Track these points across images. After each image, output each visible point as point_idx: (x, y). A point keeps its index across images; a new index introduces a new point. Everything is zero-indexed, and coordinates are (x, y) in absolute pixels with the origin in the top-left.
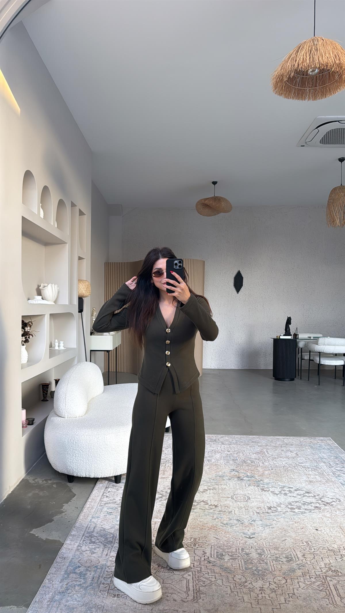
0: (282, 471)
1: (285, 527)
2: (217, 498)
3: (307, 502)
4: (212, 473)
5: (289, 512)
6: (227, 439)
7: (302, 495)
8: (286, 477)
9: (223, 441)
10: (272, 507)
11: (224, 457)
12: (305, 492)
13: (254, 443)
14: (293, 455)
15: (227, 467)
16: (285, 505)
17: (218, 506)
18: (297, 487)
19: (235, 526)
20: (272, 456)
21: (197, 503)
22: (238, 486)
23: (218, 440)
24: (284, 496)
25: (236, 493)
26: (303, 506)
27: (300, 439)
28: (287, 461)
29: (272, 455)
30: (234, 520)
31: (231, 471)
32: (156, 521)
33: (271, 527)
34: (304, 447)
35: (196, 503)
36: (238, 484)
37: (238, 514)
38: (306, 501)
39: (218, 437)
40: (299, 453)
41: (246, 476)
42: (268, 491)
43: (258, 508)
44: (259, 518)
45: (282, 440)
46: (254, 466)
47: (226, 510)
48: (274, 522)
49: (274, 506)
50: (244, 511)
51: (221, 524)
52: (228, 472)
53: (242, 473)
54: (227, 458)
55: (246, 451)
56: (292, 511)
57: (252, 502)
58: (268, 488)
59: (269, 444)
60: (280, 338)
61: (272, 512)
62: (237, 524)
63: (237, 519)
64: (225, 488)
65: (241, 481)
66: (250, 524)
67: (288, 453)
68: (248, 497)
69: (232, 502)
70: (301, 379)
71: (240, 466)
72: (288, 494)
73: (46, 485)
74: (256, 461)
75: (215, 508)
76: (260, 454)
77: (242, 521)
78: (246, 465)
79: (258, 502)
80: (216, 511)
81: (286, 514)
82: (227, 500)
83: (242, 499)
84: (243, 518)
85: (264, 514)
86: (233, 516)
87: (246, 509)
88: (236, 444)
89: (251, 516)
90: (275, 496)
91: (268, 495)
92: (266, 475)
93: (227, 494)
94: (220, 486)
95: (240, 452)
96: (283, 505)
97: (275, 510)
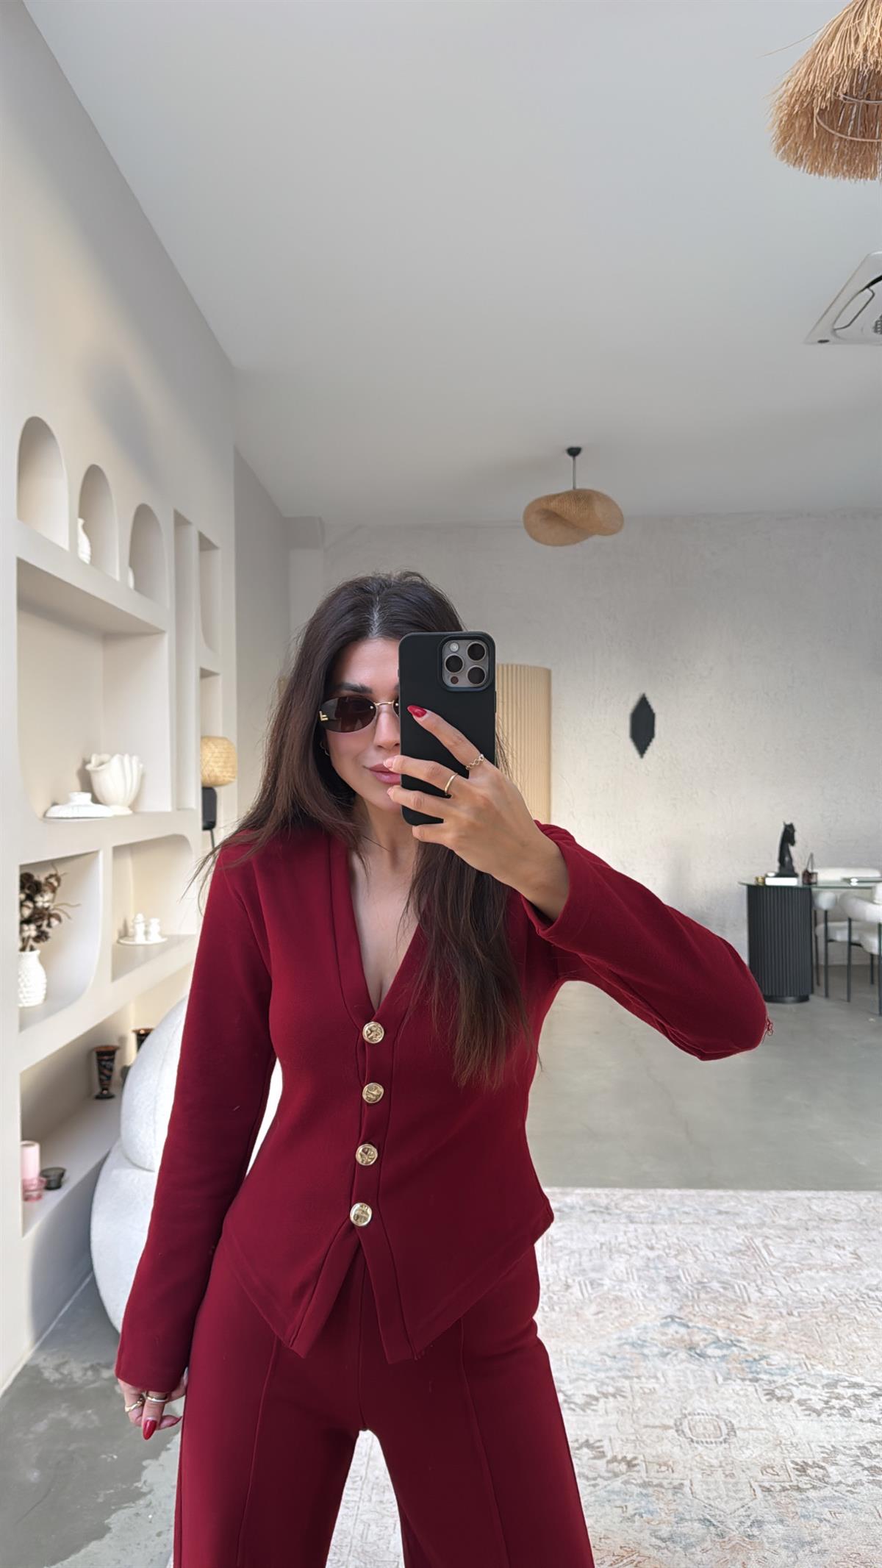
0: (820, 1319)
1: (864, 1549)
2: (632, 1431)
4: (609, 1333)
5: (866, 1484)
6: (642, 1202)
8: (834, 1342)
9: (632, 1209)
10: (811, 1463)
11: (638, 1270)
13: (723, 1216)
14: (844, 1258)
15: (653, 1308)
16: (848, 1455)
17: (638, 1464)
18: (875, 1381)
19: (699, 1549)
20: (783, 1265)
22: (692, 1381)
24: (841, 1418)
25: (689, 1409)
27: (857, 1200)
28: (831, 1282)
29: (783, 1261)
30: (691, 1520)
31: (664, 1321)
33: (815, 1549)
34: (873, 1229)
36: (693, 1371)
37: (702, 1497)
39: (614, 1195)
40: (862, 1249)
41: (714, 1343)
42: (789, 1399)
43: (764, 1470)
44: (774, 1511)
46: (733, 1301)
47: (664, 1478)
48: (825, 1529)
49: (816, 1460)
50: (721, 1483)
52: (657, 1326)
53: (699, 1328)
54: (648, 1271)
55: (704, 1244)
56: (874, 1480)
57: (742, 1446)
58: (788, 1387)
59: (767, 1220)
60: (764, 882)
61: (811, 1484)
62: (704, 1540)
63: (703, 1515)
64: (653, 1390)
65: (699, 1360)
66: (746, 1539)
67: (829, 1251)
68: (729, 1425)
69: (681, 1446)
70: (827, 995)
71: (690, 1303)
72: (851, 1409)
73: (92, 1386)
74: (737, 1283)
75: (627, 1472)
76: (746, 1257)
77: (719, 1524)
78: (708, 1296)
79: (761, 1444)
80: (632, 1483)
81: (859, 1493)
82: (662, 1439)
83: (711, 1432)
84: (722, 1513)
85: (788, 1495)
86: (689, 1505)
87: (728, 1473)
88: (669, 1219)
89: (747, 1504)
90: (812, 1420)
91: (789, 1417)
92: (773, 1335)
93: (661, 1412)
94: (637, 1384)
95: (685, 1249)
96: (843, 1457)
97: (821, 1477)
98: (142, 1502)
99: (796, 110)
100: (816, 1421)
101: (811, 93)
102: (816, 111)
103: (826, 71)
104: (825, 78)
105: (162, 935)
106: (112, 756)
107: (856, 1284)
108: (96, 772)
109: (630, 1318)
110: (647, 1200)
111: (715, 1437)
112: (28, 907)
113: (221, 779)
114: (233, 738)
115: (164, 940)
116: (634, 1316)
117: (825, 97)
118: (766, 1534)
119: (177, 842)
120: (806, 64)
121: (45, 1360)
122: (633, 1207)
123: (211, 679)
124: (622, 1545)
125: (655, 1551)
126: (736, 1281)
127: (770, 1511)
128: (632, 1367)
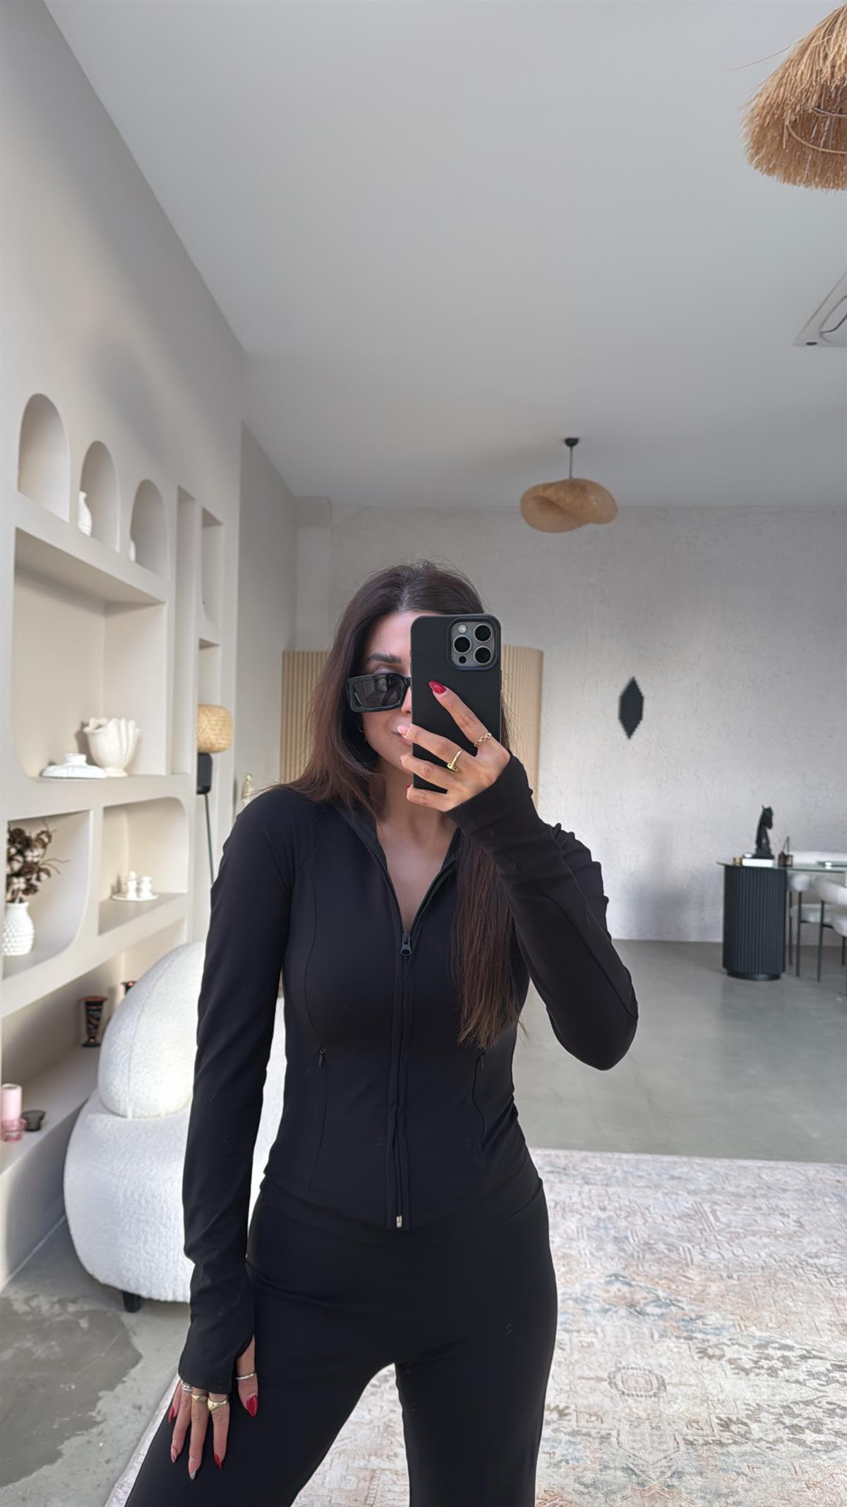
0: (758, 1283)
2: (566, 1382)
3: (839, 1406)
5: (786, 1442)
6: (599, 1164)
7: (824, 1379)
8: (770, 1306)
9: (588, 1171)
10: (734, 1419)
11: (588, 1229)
12: (832, 1365)
13: (676, 1182)
14: (787, 1225)
15: (599, 1267)
16: (772, 1413)
17: (569, 1414)
18: (805, 1344)
19: (619, 1496)
20: (728, 1230)
22: (629, 1337)
23: (574, 1169)
24: (768, 1378)
25: (624, 1364)
26: (828, 1420)
27: (805, 1171)
28: (772, 1248)
29: (729, 1226)
30: (615, 1468)
31: (608, 1279)
32: (374, 1468)
36: (630, 1327)
37: (627, 1447)
38: (838, 1403)
39: (572, 1156)
40: (806, 1218)
41: (654, 1301)
42: (721, 1357)
43: (689, 1424)
44: (694, 1463)
45: (756, 1171)
46: (676, 1262)
47: (593, 1428)
48: (741, 1482)
49: (740, 1416)
50: (647, 1435)
51: (577, 1485)
52: (600, 1283)
53: (641, 1287)
54: (598, 1231)
55: (654, 1207)
56: (794, 1438)
57: (671, 1401)
58: (720, 1346)
59: (718, 1187)
60: (741, 863)
61: (732, 1439)
62: (625, 1487)
63: (626, 1464)
64: (591, 1344)
65: (638, 1317)
66: (666, 1489)
67: (774, 1219)
68: (660, 1379)
69: (612, 1398)
70: (798, 974)
71: (635, 1263)
72: (780, 1370)
73: (59, 1319)
74: (682, 1245)
75: (558, 1420)
76: (694, 1222)
77: (640, 1473)
78: (652, 1257)
79: (689, 1399)
80: (562, 1431)
81: (779, 1450)
82: (595, 1390)
83: (641, 1386)
84: (645, 1463)
85: (710, 1448)
86: (613, 1455)
87: (654, 1425)
88: (624, 1182)
89: (670, 1456)
90: (740, 1379)
91: (718, 1375)
92: (712, 1296)
93: (596, 1365)
94: (577, 1337)
95: (637, 1211)
96: (766, 1414)
97: (743, 1433)
98: (95, 1430)
99: (767, 122)
100: (745, 1379)
101: (781, 105)
102: (787, 123)
103: (795, 85)
104: (795, 91)
105: (154, 893)
106: (110, 720)
107: (796, 1251)
108: (93, 734)
109: (576, 1275)
110: (603, 1163)
111: (645, 1391)
112: (18, 861)
113: (217, 746)
114: (232, 707)
115: (155, 897)
116: (580, 1272)
117: (795, 109)
118: (685, 1484)
119: (171, 804)
120: (777, 80)
121: (16, 1293)
122: (589, 1168)
123: (211, 650)
124: (546, 1489)
125: (578, 1496)
126: (681, 1243)
127: (691, 1463)
128: (575, 1322)
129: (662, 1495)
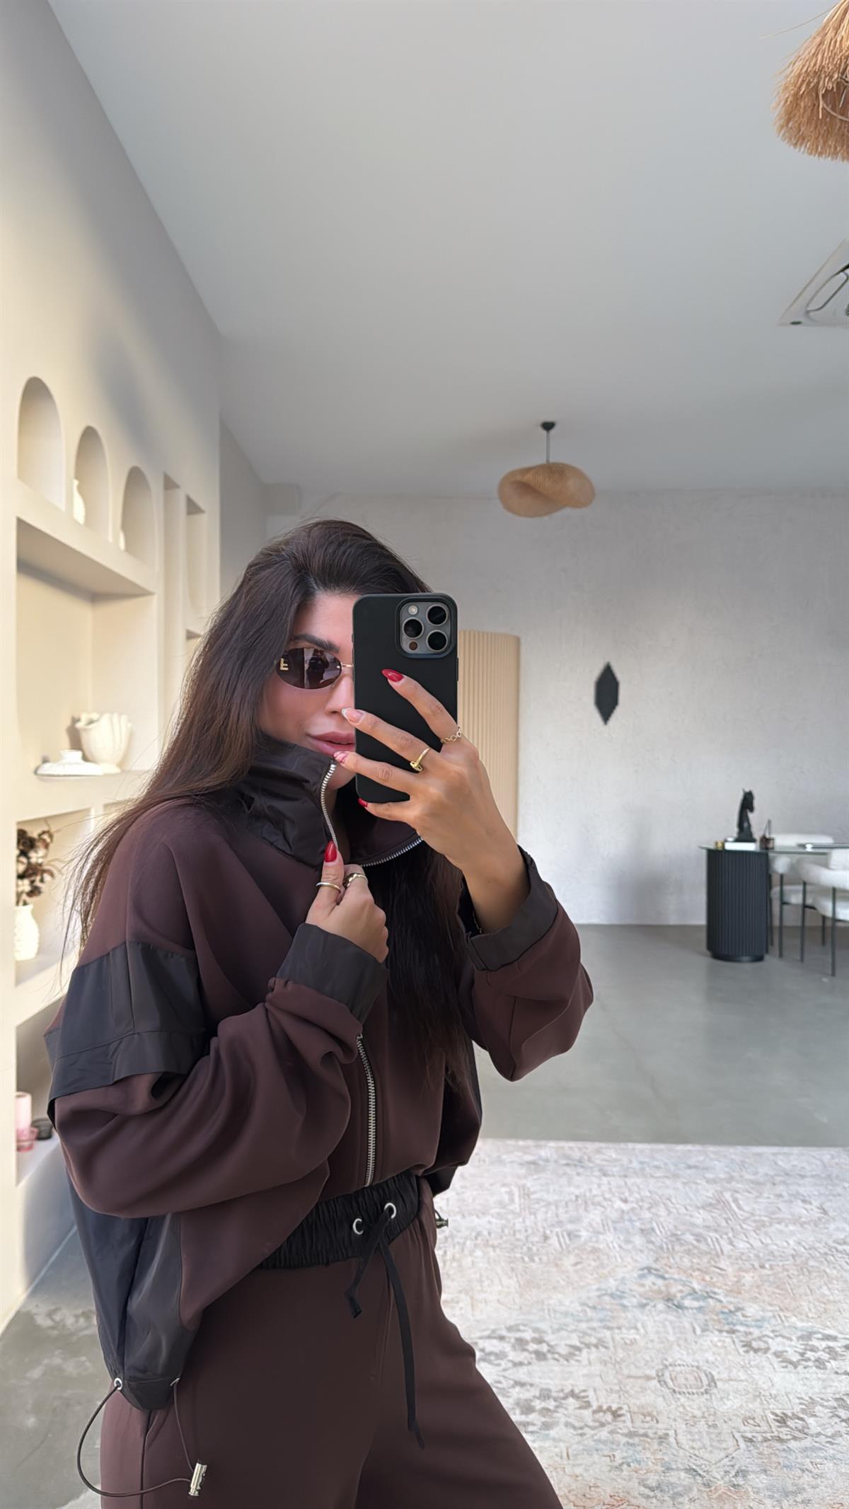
0: (791, 1271)
2: (615, 1381)
4: (588, 1284)
6: (614, 1156)
8: (807, 1295)
9: (604, 1163)
10: (790, 1414)
11: (613, 1222)
14: (811, 1212)
15: (630, 1260)
17: (623, 1414)
19: (686, 1498)
20: (753, 1218)
21: (555, 1400)
22: (671, 1333)
24: (816, 1370)
25: (671, 1360)
27: (820, 1156)
29: (753, 1215)
30: (678, 1470)
31: (641, 1272)
34: (837, 1185)
35: (552, 1400)
36: (671, 1322)
37: (687, 1447)
39: (587, 1148)
40: (828, 1204)
42: (767, 1350)
43: (745, 1420)
44: (757, 1461)
46: (707, 1253)
47: (649, 1428)
48: (807, 1479)
49: (795, 1411)
50: (704, 1434)
52: (634, 1277)
53: (675, 1280)
54: (623, 1223)
55: (676, 1198)
57: (723, 1397)
58: (764, 1339)
59: (735, 1175)
60: (724, 847)
61: (791, 1435)
62: (691, 1489)
63: (688, 1465)
64: (633, 1341)
65: (677, 1311)
66: (733, 1489)
67: (797, 1206)
68: (709, 1376)
69: (663, 1396)
70: (781, 955)
71: (666, 1255)
72: (826, 1361)
73: (84, 1332)
74: (710, 1236)
75: (612, 1422)
76: (717, 1211)
79: (741, 1395)
80: (619, 1433)
81: (838, 1444)
82: (646, 1389)
83: (692, 1383)
84: (707, 1463)
85: (770, 1445)
86: (674, 1455)
87: (710, 1423)
88: (641, 1173)
89: (731, 1454)
90: (790, 1372)
91: (767, 1370)
92: (747, 1287)
93: (643, 1363)
94: (618, 1334)
95: (658, 1202)
96: (821, 1408)
97: (801, 1428)
99: (802, 90)
100: (794, 1372)
106: (102, 715)
107: (825, 1238)
108: (85, 730)
109: (608, 1269)
110: (619, 1154)
111: (696, 1388)
112: (23, 863)
116: (612, 1267)
118: (751, 1483)
120: (815, 44)
121: (37, 1306)
122: (605, 1160)
124: (612, 1494)
125: (644, 1500)
126: (708, 1233)
127: (753, 1461)
128: (613, 1318)
129: (730, 1496)
